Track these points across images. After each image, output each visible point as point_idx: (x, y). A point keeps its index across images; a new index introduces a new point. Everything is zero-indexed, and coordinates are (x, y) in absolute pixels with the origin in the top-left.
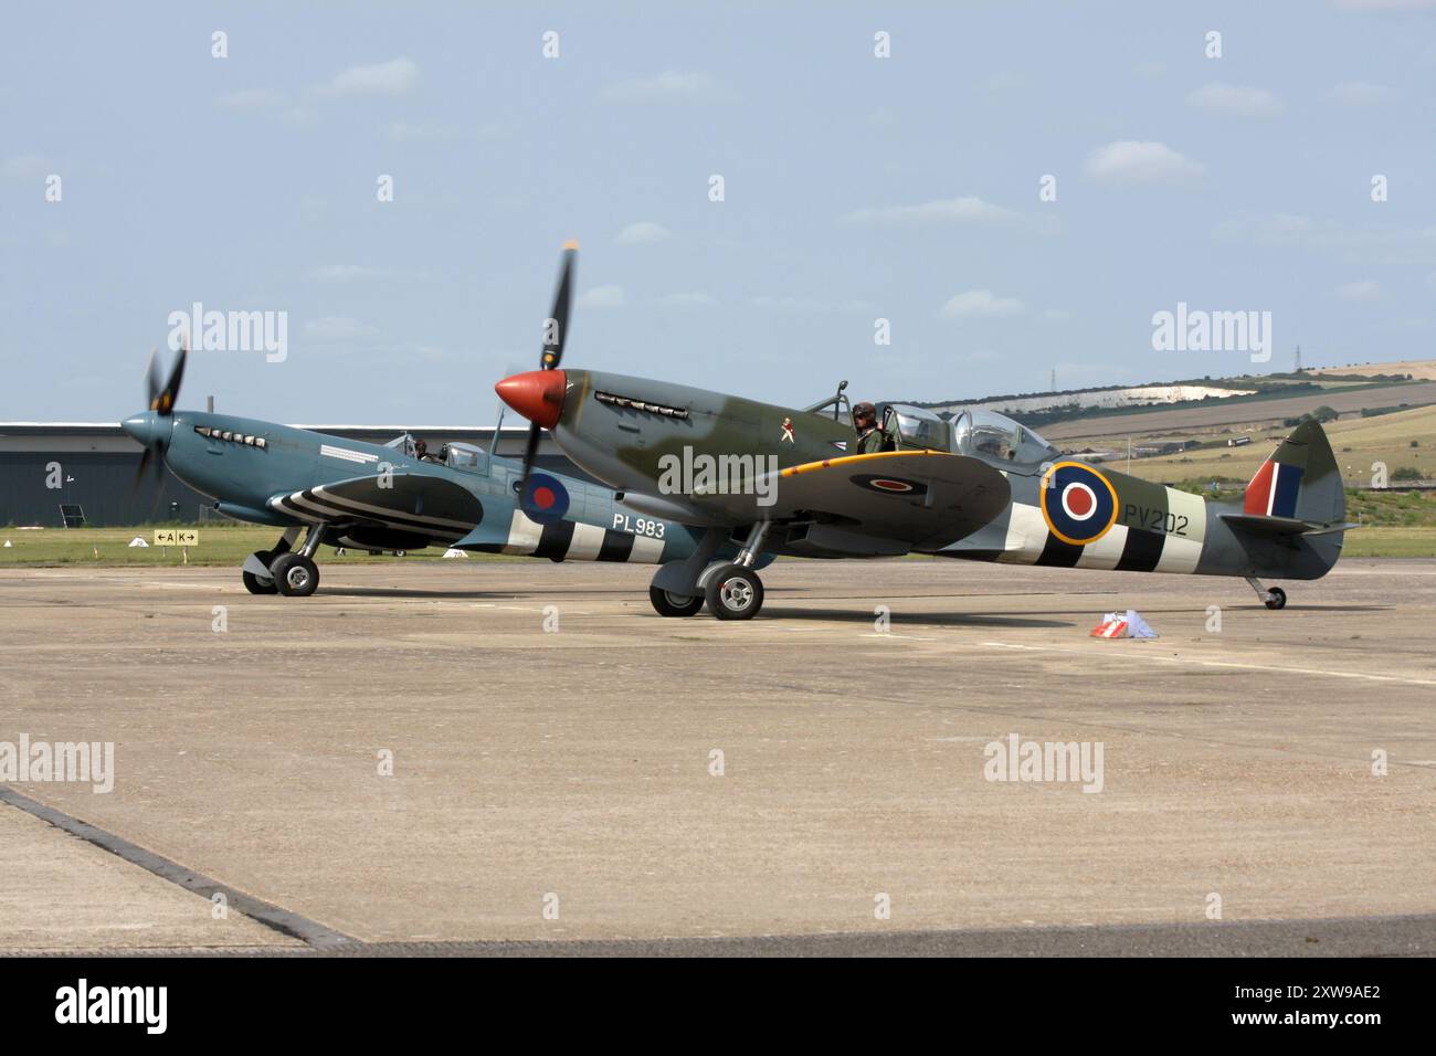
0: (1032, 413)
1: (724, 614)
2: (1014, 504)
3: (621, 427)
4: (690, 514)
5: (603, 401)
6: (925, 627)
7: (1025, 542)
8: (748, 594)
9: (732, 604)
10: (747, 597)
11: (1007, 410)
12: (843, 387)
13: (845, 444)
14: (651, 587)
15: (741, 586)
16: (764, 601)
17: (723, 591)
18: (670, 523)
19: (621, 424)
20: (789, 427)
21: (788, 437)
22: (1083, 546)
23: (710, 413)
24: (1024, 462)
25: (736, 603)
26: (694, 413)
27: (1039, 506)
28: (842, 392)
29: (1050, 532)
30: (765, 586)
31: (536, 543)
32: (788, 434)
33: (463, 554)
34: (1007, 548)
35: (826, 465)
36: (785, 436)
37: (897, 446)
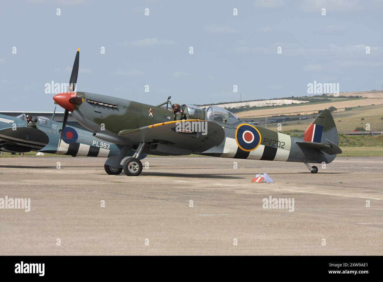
0: (234, 108)
1: (129, 174)
2: (226, 137)
3: (95, 111)
4: (118, 140)
5: (89, 102)
6: (196, 179)
7: (230, 151)
8: (137, 167)
9: (132, 171)
10: (137, 168)
11: (225, 107)
12: (169, 98)
13: (170, 117)
14: (105, 165)
15: (135, 164)
16: (143, 170)
17: (129, 166)
18: (112, 143)
19: (95, 110)
20: (151, 112)
21: (151, 115)
22: (250, 152)
23: (125, 107)
24: (230, 124)
25: (133, 170)
26: (119, 107)
27: (235, 138)
28: (169, 100)
29: (238, 147)
30: (143, 165)
31: (67, 150)
32: (151, 114)
33: (42, 154)
34: (224, 152)
35: (163, 124)
36: (150, 115)
37: (187, 118)
